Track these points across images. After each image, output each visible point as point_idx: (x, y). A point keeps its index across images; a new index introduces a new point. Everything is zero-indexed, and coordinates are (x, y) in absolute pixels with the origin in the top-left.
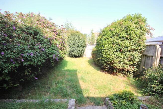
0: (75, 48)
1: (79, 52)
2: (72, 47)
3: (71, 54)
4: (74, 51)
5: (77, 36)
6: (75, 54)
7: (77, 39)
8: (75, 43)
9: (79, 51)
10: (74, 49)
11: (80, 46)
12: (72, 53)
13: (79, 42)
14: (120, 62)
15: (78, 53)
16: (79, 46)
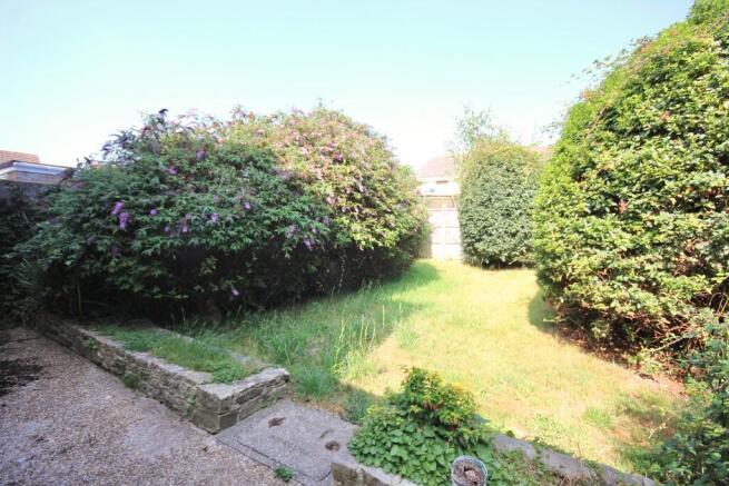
0: (492, 221)
1: (514, 241)
2: (476, 216)
3: (475, 250)
4: (485, 237)
5: (504, 167)
6: (492, 250)
7: (500, 179)
8: (490, 200)
9: (514, 235)
10: (484, 227)
11: (518, 212)
12: (477, 245)
13: (509, 195)
14: (609, 274)
15: (506, 246)
16: (509, 215)
